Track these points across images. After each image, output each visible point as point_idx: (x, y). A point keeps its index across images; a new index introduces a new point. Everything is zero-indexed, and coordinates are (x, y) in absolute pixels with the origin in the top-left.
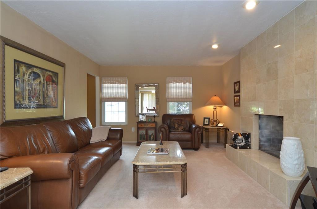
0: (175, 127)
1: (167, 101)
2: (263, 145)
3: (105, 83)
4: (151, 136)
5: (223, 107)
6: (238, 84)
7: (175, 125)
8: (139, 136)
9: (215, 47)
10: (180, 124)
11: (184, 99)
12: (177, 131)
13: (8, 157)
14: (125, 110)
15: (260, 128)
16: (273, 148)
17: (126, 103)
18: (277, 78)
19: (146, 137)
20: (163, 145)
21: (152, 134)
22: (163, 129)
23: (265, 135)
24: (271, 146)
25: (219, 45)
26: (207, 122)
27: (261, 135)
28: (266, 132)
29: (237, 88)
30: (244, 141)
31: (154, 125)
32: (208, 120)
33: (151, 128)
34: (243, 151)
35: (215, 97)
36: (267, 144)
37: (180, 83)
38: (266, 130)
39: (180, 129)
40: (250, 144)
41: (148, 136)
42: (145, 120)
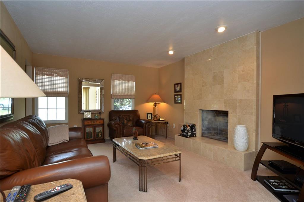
0: (124, 122)
1: (112, 97)
2: (204, 133)
3: (40, 75)
4: (99, 133)
5: (160, 104)
6: (180, 85)
7: (124, 121)
8: (86, 134)
9: (171, 53)
10: (128, 119)
11: (126, 96)
12: (126, 126)
13: (15, 172)
14: (65, 107)
15: (202, 120)
16: (210, 135)
17: (66, 99)
18: (223, 84)
19: (93, 135)
20: (137, 140)
21: (100, 131)
22: (116, 125)
23: (205, 125)
24: (208, 133)
25: (174, 52)
26: (149, 117)
27: (203, 125)
28: (206, 123)
29: (178, 89)
30: (190, 131)
31: (101, 122)
32: (150, 115)
33: (98, 125)
34: (191, 140)
35: (156, 95)
36: (206, 132)
37: (124, 80)
38: (206, 122)
39: (129, 125)
40: (195, 133)
41: (96, 133)
42: (91, 117)
